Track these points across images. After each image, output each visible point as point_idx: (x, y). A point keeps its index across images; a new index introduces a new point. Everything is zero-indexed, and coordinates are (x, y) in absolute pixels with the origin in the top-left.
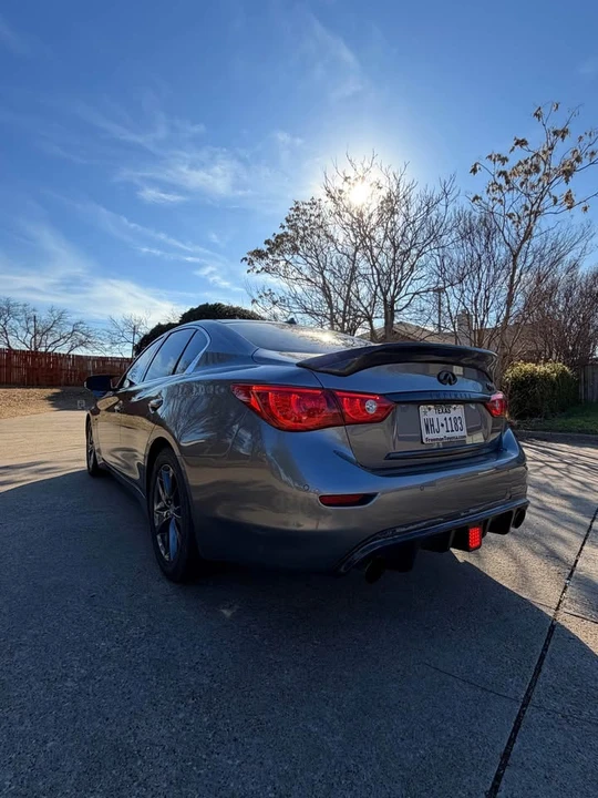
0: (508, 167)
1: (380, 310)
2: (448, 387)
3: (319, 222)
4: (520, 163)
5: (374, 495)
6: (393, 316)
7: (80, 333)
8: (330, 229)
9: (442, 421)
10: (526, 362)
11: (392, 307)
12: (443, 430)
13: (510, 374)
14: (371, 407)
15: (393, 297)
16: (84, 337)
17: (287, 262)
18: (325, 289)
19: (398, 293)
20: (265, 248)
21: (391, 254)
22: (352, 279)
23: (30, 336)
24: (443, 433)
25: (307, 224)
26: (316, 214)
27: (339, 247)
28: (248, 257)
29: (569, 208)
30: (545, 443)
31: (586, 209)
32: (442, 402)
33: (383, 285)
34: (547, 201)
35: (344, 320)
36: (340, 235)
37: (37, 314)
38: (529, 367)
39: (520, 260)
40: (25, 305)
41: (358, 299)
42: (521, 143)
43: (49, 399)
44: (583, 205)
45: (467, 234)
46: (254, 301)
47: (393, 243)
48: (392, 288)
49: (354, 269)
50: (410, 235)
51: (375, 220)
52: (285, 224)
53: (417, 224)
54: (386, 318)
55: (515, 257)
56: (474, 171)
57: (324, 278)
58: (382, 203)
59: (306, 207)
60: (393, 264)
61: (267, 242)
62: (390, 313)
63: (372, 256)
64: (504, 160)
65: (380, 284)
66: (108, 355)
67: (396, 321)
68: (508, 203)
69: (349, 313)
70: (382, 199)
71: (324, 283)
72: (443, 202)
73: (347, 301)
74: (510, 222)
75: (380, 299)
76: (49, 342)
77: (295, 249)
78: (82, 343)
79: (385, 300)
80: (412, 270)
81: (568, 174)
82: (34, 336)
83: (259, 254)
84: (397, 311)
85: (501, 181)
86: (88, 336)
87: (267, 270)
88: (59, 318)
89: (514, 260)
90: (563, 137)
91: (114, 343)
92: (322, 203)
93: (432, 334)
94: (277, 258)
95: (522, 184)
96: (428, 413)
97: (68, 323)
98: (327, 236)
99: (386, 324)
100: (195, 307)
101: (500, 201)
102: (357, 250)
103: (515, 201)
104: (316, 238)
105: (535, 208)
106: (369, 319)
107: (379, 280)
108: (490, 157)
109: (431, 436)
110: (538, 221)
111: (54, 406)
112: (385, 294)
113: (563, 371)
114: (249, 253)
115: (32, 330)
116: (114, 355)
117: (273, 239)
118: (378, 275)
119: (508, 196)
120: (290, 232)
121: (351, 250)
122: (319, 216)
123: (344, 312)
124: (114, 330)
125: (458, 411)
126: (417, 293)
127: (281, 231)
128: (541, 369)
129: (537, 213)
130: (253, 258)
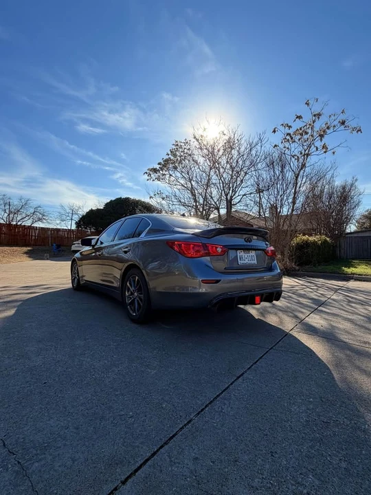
0: (291, 131)
1: (224, 204)
2: (248, 244)
3: (190, 152)
4: (297, 130)
5: (220, 280)
6: (231, 208)
7: (40, 214)
8: (196, 157)
9: (246, 256)
10: (304, 235)
11: (231, 203)
12: (246, 260)
13: (295, 241)
14: (219, 250)
15: (231, 197)
16: (41, 216)
17: (171, 175)
18: (192, 190)
19: (234, 195)
20: (158, 167)
21: (231, 173)
22: (208, 185)
23: (6, 215)
24: (246, 261)
25: (182, 154)
26: (188, 148)
27: (201, 167)
28: (148, 172)
29: (325, 152)
30: (311, 279)
31: (334, 153)
32: (247, 249)
33: (226, 190)
34: (313, 149)
35: (203, 209)
36: (201, 160)
37: (11, 201)
38: (306, 237)
39: (299, 179)
40: (4, 195)
41: (212, 198)
42: (299, 117)
43: (26, 253)
44: (333, 151)
45: (271, 164)
46: (151, 197)
47: (231, 166)
48: (231, 192)
49: (209, 180)
50: (241, 163)
51: (221, 153)
52: (170, 153)
53: (245, 156)
54: (227, 209)
55: (297, 178)
56: (274, 131)
57: (192, 185)
58: (225, 143)
59: (182, 144)
60: (232, 178)
61: (159, 164)
62: (229, 205)
63: (219, 173)
64: (290, 127)
65: (224, 190)
66: (59, 227)
67: (233, 210)
68: (293, 150)
69: (206, 205)
70: (225, 141)
71: (192, 188)
72: (259, 145)
73: (205, 199)
74: (293, 159)
75: (224, 198)
76: (18, 219)
77: (175, 168)
78: (40, 220)
79: (227, 198)
80: (242, 181)
81: (321, 136)
82: (9, 215)
83: (155, 170)
84: (234, 205)
85: (288, 137)
86: (44, 215)
87: (158, 179)
88: (26, 204)
89: (296, 180)
90: (319, 118)
91: (63, 220)
92: (192, 143)
93: (254, 218)
94: (164, 172)
95: (299, 139)
96: (240, 254)
97: (31, 207)
98: (193, 160)
99: (227, 211)
100: (113, 199)
101: (288, 148)
102: (211, 169)
103: (296, 148)
104: (187, 161)
105: (307, 152)
106: (218, 209)
107: (223, 187)
108: (283, 125)
109: (242, 262)
110: (308, 160)
111: (30, 257)
112: (227, 195)
113: (325, 240)
114: (148, 170)
115: (7, 211)
116: (62, 228)
117: (162, 162)
118: (223, 183)
119: (293, 145)
120: (172, 158)
121: (207, 170)
122: (189, 149)
123: (203, 205)
124: (63, 212)
125: (253, 253)
126: (245, 195)
127: (167, 157)
128: (311, 239)
129: (308, 155)
130: (151, 173)
